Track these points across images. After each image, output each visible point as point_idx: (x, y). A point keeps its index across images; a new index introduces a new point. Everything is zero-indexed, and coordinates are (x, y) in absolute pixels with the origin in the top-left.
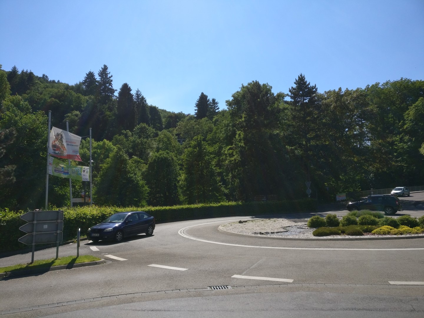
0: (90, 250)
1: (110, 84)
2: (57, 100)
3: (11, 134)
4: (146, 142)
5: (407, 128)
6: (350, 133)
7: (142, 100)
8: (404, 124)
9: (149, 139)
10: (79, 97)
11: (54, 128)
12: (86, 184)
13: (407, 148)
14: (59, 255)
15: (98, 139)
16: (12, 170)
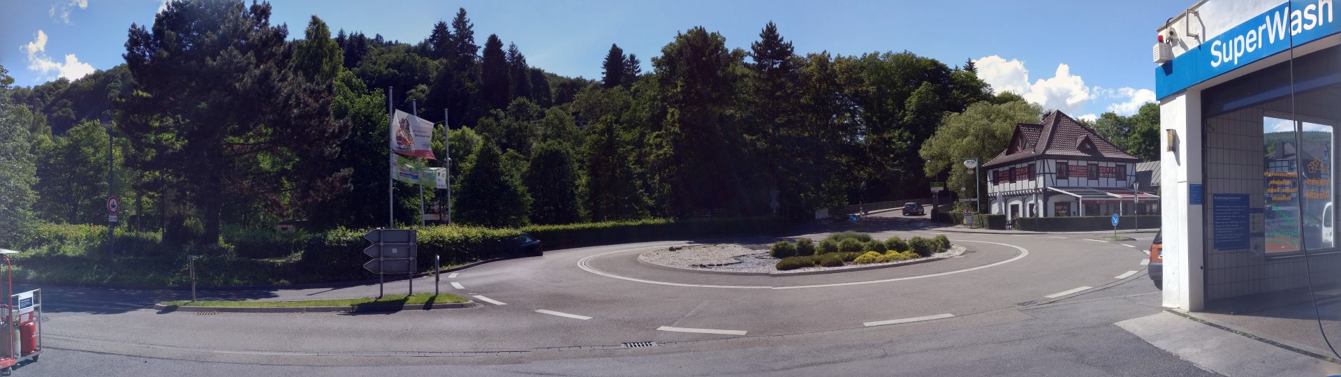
0: (452, 286)
1: (471, 38)
2: (396, 71)
3: (346, 126)
4: (526, 127)
5: (907, 120)
6: (839, 122)
7: (519, 60)
8: (905, 115)
9: (532, 122)
10: (425, 63)
11: (397, 111)
12: (441, 194)
13: (906, 148)
14: (413, 289)
15: (454, 126)
16: (349, 175)
